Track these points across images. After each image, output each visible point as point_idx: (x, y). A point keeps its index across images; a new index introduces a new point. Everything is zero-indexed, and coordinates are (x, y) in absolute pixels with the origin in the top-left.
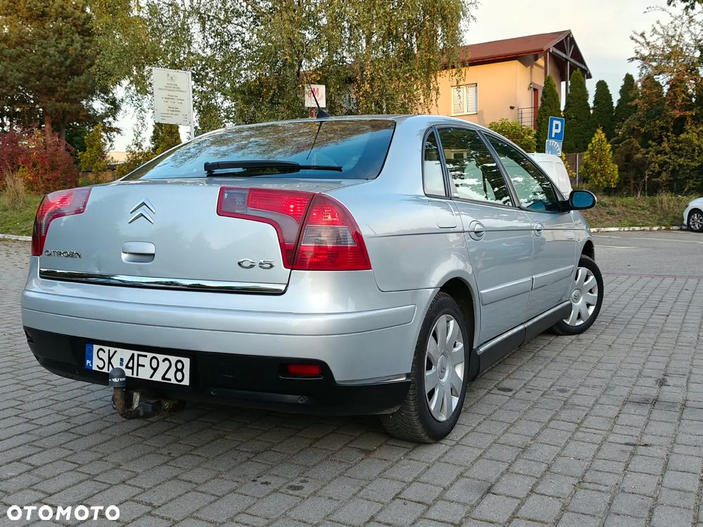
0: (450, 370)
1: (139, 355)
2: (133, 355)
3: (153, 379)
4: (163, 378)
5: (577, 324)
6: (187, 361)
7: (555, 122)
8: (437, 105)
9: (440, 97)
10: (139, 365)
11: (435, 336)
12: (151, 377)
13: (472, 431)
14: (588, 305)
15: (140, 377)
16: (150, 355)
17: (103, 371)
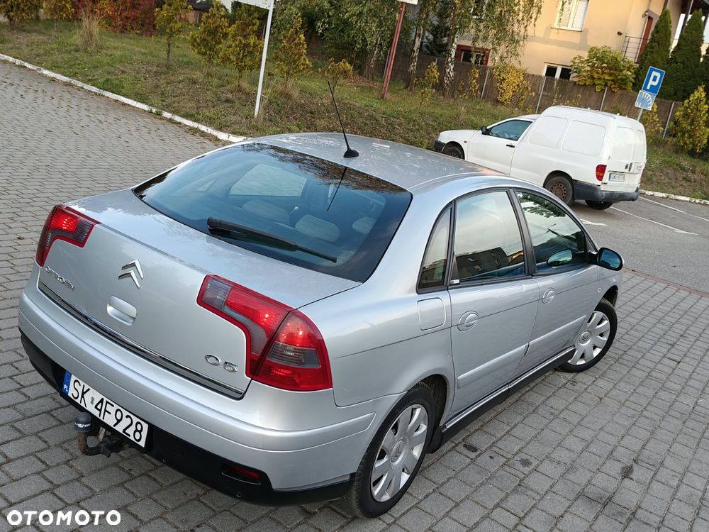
0: (406, 453)
1: (107, 402)
2: (102, 399)
3: (116, 428)
4: (124, 431)
5: (578, 363)
6: (146, 427)
7: (654, 73)
8: (535, 25)
9: (541, 17)
10: (105, 411)
11: (395, 428)
12: (115, 425)
13: (416, 506)
14: (595, 347)
15: (104, 421)
16: (117, 407)
17: (76, 400)
